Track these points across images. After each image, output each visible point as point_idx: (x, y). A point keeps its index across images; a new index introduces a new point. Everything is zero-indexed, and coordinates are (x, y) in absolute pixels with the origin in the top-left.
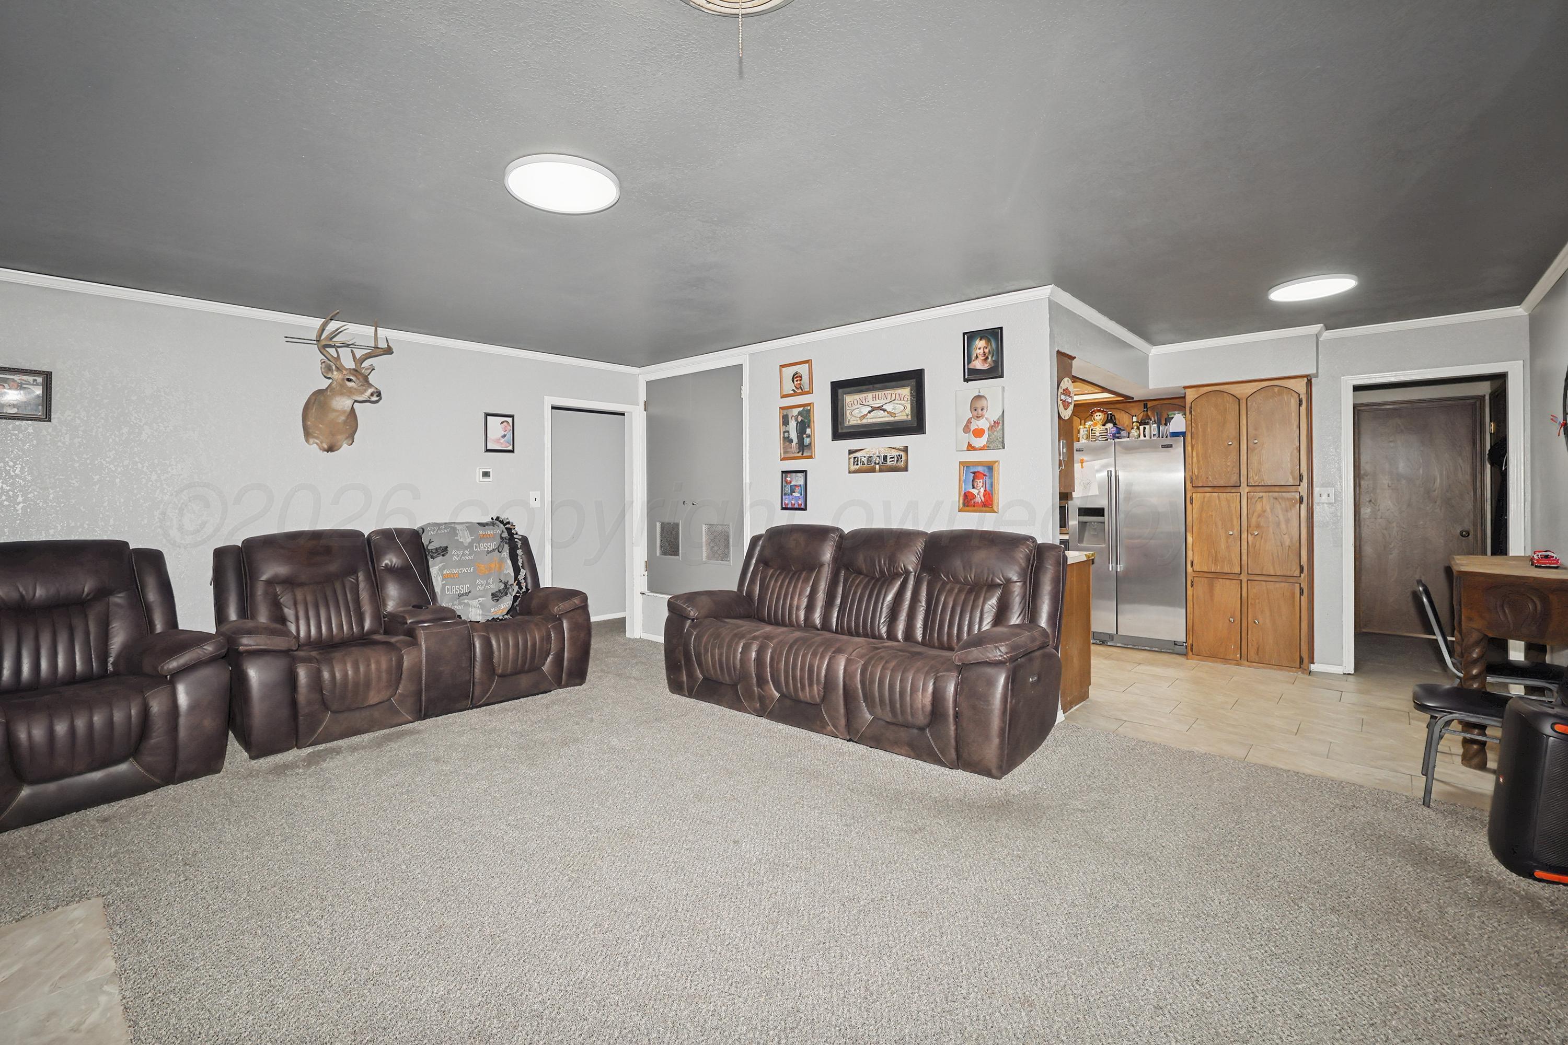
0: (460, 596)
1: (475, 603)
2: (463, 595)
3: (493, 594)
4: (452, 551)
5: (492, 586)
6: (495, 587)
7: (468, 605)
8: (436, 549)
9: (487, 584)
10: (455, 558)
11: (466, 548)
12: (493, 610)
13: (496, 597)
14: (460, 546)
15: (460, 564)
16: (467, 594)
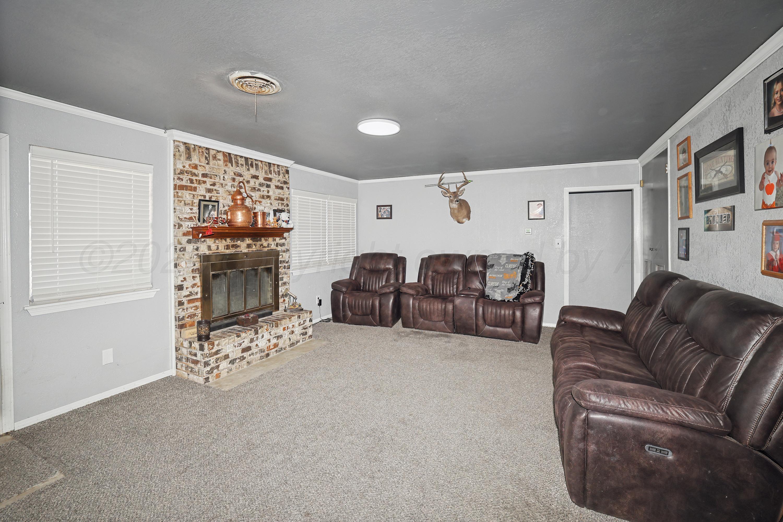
0: (494, 287)
1: (499, 291)
2: (495, 287)
3: (508, 289)
4: (495, 267)
5: (509, 285)
6: (510, 286)
7: (495, 291)
8: (490, 265)
9: (507, 283)
10: (496, 270)
11: (502, 266)
12: (506, 296)
13: (510, 290)
14: (500, 264)
15: (498, 273)
16: (497, 287)
